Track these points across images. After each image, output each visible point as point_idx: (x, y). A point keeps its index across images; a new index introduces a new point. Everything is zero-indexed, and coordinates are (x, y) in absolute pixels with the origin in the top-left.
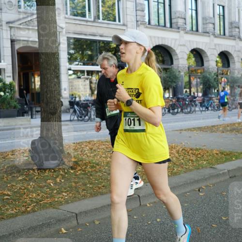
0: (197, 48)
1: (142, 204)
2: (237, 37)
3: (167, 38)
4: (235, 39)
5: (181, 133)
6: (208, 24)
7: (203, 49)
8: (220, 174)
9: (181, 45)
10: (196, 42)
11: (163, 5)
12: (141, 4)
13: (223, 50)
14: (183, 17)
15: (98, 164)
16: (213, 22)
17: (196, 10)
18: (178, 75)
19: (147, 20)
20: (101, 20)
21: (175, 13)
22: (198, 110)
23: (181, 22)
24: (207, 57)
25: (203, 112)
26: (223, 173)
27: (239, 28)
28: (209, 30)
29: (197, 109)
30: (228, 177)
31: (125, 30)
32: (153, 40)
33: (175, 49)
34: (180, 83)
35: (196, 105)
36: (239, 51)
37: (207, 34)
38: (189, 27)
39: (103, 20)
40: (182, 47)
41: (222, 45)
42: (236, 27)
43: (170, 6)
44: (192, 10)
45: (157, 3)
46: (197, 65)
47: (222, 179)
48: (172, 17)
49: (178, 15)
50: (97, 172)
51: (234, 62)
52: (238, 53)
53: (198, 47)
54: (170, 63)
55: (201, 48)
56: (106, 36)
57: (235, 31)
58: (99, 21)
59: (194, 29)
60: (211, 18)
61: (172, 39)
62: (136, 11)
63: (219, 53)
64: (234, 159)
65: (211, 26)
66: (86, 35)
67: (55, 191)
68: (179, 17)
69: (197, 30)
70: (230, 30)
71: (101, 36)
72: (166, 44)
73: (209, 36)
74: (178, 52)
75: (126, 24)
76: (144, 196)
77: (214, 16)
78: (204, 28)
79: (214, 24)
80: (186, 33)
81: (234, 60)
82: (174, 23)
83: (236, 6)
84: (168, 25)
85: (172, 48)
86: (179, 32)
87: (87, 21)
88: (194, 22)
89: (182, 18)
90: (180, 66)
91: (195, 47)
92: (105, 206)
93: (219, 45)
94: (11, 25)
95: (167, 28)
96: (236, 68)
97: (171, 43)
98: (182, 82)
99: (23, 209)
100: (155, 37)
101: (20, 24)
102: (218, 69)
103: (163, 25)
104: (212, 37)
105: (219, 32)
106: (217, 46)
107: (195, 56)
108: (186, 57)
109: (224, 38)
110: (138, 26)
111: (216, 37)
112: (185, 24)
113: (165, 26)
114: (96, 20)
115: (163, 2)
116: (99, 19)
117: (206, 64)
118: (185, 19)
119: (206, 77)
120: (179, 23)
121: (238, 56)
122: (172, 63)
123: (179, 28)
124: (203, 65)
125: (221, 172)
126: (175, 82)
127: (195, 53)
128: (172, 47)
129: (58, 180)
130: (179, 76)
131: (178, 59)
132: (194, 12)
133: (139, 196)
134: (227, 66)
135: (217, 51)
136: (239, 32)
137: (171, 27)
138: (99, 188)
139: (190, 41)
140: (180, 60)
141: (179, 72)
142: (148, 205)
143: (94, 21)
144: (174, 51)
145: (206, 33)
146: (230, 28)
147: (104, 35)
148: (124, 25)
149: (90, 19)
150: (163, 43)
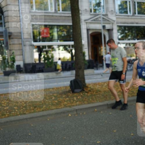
15: (100, 91)
50: (97, 94)
66: (128, 23)
67: (75, 102)
87: (128, 16)
94: (87, 21)
99: (58, 107)
101: (92, 21)
129: (79, 97)
143: (133, 16)
149: (130, 15)
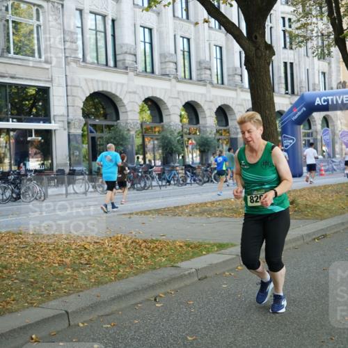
0: (152, 97)
1: (72, 323)
2: (208, 82)
3: (110, 82)
4: (205, 85)
5: (130, 218)
6: (167, 64)
7: (162, 98)
8: (185, 275)
9: (130, 92)
10: (152, 88)
11: (103, 34)
12: (72, 32)
13: (190, 100)
14: (133, 52)
16: (175, 61)
17: (151, 44)
18: (127, 134)
19: (80, 56)
20: (12, 54)
21: (122, 47)
22: (156, 184)
23: (129, 59)
24: (168, 109)
25: (163, 188)
26: (189, 274)
27: (210, 69)
28: (170, 71)
29: (154, 183)
30: (196, 279)
31: (48, 69)
32: (90, 84)
33: (121, 97)
34: (130, 147)
35: (153, 178)
36: (211, 102)
37: (167, 78)
38: (141, 67)
39: (14, 53)
40: (132, 95)
41: (187, 92)
42: (206, 68)
43: (114, 36)
44: (145, 42)
45: (94, 32)
46: (154, 121)
47: (188, 282)
48: (117, 53)
49: (125, 49)
51: (205, 117)
53: (155, 95)
54: (114, 118)
55: (158, 96)
56: (19, 78)
57: (205, 74)
58: (10, 55)
59: (149, 69)
60: (172, 55)
61: (117, 84)
62: (64, 42)
63: (184, 103)
64: (204, 253)
65: (172, 65)
68: (126, 53)
69: (153, 72)
70: (199, 72)
71: (12, 77)
72: (109, 90)
73: (170, 80)
74: (125, 102)
75: (49, 61)
76: (74, 312)
77: (175, 53)
78: (162, 69)
79: (176, 63)
80: (137, 75)
81: (205, 114)
82: (120, 61)
83: (206, 39)
84: (111, 63)
85: (117, 96)
86: (127, 73)
88: (148, 60)
89: (130, 54)
90: (129, 121)
91: (149, 94)
92: (14, 330)
93: (183, 92)
95: (110, 67)
96: (208, 125)
97: (116, 90)
98: (132, 146)
100: (92, 80)
102: (182, 127)
103: (105, 63)
104: (174, 81)
105: (183, 75)
106: (181, 94)
107: (150, 108)
108: (138, 109)
109: (190, 83)
110: (67, 63)
111: (179, 81)
112: (136, 62)
113: (107, 65)
114: (5, 54)
115: (103, 30)
116: (9, 52)
117: (165, 119)
118: (135, 55)
119: (167, 138)
120: (127, 62)
121: (210, 109)
122: (118, 118)
123: (126, 68)
124: (161, 120)
125: (186, 273)
126: (121, 145)
127: (150, 103)
128: (118, 94)
130: (127, 137)
131: (126, 112)
132: (148, 46)
133: (67, 312)
134: (195, 122)
135: (181, 102)
136: (211, 75)
137: (115, 66)
138: (8, 303)
139: (142, 87)
140: (129, 113)
141: (128, 130)
142: (81, 325)
144: (121, 100)
145: (165, 75)
146: (198, 70)
147: (17, 76)
148: (46, 62)
150: (105, 89)
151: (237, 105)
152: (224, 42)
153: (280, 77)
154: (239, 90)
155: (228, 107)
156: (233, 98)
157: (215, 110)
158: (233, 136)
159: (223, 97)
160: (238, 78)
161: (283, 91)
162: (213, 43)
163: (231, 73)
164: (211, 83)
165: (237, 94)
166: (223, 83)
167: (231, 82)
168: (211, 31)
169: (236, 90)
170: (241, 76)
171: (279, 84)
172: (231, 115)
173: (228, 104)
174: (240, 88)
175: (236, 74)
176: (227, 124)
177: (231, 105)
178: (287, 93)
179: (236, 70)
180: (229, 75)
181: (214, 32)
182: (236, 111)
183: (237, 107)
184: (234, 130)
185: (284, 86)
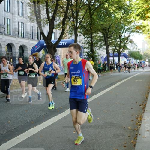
2: (3, 33)
4: (2, 35)
27: (5, 28)
42: (3, 28)
51: (2, 48)
52: (4, 42)
57: (2, 30)
81: (2, 47)
83: (3, 16)
96: (3, 51)
136: (5, 31)
151: (16, 43)
152: (11, 18)
153: (35, 33)
154: (17, 37)
155: (12, 44)
156: (14, 41)
157: (6, 45)
158: (14, 56)
159: (10, 40)
160: (17, 33)
161: (36, 39)
162: (6, 17)
163: (14, 30)
164: (5, 34)
165: (16, 39)
166: (10, 34)
167: (14, 34)
168: (6, 13)
169: (16, 37)
170: (18, 31)
171: (34, 36)
172: (13, 47)
173: (12, 43)
174: (17, 36)
175: (16, 31)
176: (12, 51)
177: (13, 43)
178: (38, 40)
179: (16, 29)
180: (13, 31)
181: (7, 13)
182: (15, 46)
183: (16, 44)
184: (15, 53)
185: (37, 37)
